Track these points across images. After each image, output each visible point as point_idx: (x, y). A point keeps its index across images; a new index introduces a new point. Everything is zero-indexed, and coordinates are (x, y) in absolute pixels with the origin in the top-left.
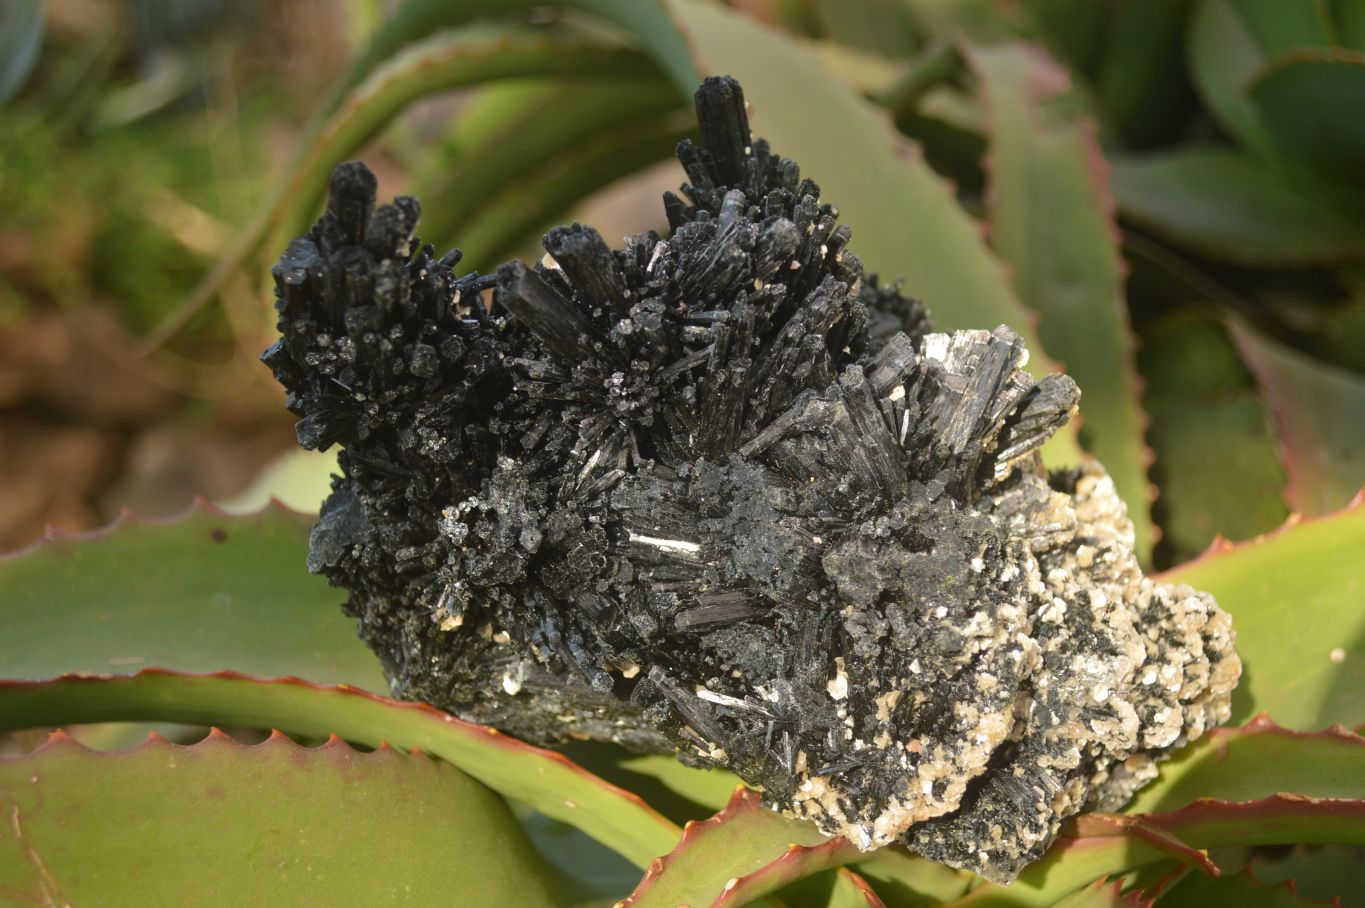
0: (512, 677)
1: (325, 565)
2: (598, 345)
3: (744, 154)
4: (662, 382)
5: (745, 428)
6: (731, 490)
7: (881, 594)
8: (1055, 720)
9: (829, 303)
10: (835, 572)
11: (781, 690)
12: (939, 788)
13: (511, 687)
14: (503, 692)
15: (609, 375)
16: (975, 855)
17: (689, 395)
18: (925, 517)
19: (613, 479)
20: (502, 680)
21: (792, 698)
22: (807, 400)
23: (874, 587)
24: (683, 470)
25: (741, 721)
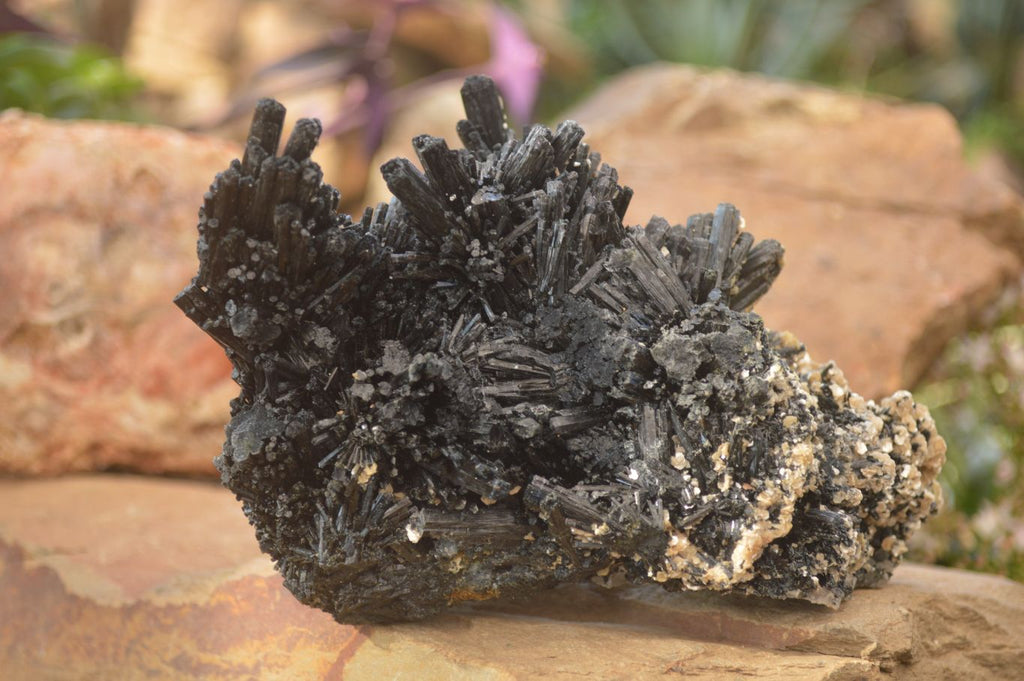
0: (413, 527)
1: (250, 454)
2: (459, 219)
3: (503, 129)
4: (505, 247)
5: (571, 274)
6: (570, 323)
7: (701, 367)
8: (837, 471)
9: (610, 179)
10: (663, 359)
11: (638, 468)
12: (774, 512)
13: (413, 536)
14: (408, 541)
15: (469, 243)
16: (808, 578)
17: (529, 251)
18: (713, 314)
19: (479, 330)
20: (406, 532)
21: (648, 471)
22: (609, 252)
23: (695, 362)
24: (529, 318)
25: (613, 498)
